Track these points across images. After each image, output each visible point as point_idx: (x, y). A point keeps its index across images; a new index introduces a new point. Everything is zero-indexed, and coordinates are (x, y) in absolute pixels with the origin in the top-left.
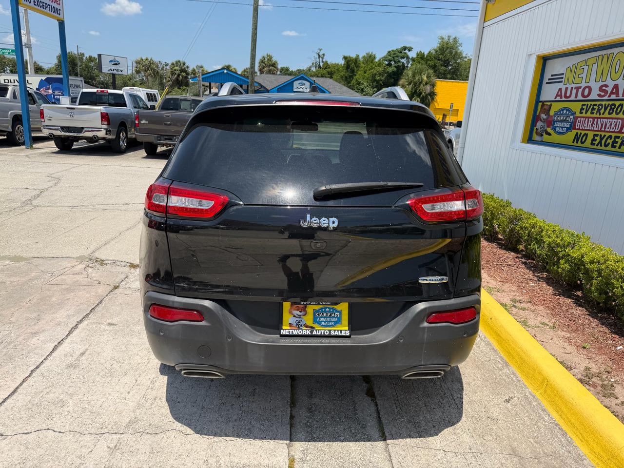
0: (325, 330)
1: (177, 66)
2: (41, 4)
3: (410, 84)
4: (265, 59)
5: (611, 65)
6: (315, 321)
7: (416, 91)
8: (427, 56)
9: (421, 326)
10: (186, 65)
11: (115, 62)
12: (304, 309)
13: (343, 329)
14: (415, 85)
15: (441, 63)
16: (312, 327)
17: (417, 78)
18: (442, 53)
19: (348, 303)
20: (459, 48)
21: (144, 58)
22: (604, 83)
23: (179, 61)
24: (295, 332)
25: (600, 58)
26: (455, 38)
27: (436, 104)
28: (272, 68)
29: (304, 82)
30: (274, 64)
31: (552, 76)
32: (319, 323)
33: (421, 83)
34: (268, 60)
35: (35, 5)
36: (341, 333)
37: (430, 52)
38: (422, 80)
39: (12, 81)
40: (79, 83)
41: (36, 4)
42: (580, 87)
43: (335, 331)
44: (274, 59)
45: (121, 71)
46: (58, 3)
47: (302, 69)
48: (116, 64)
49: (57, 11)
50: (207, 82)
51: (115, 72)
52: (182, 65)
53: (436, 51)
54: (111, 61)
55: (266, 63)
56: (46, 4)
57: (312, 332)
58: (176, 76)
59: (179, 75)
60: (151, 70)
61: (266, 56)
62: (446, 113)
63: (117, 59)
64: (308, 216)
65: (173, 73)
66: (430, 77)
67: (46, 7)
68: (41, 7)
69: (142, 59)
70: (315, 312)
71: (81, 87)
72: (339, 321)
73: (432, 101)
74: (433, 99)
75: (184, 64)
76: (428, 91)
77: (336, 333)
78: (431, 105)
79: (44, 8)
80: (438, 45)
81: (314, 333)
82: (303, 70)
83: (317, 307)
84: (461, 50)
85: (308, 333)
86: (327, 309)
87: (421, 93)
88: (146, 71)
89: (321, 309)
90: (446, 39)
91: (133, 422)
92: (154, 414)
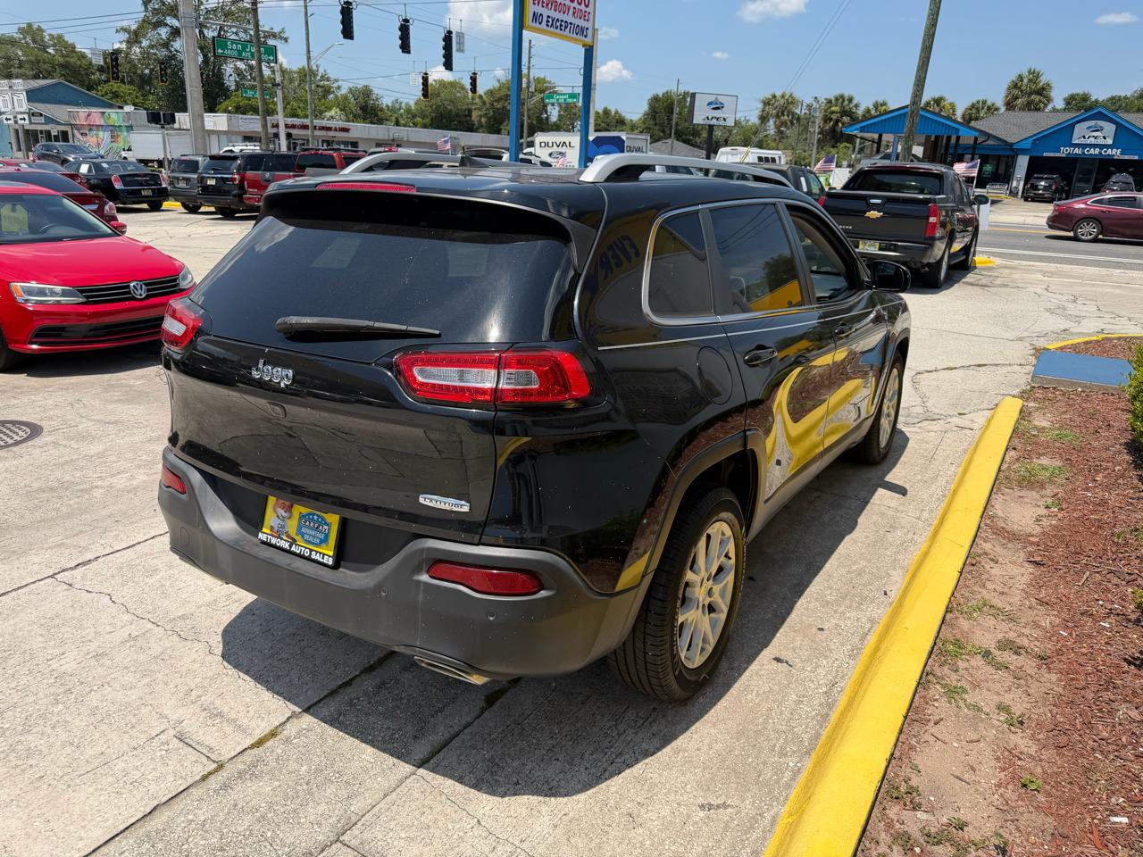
0: (306, 548)
1: (836, 106)
2: (558, 24)
4: (1022, 80)
6: (299, 532)
9: (416, 578)
10: (855, 102)
11: (716, 104)
12: (289, 509)
13: (327, 554)
16: (293, 539)
19: (338, 516)
21: (778, 94)
23: (842, 97)
24: (274, 541)
28: (1036, 98)
29: (1101, 123)
30: (1043, 89)
32: (303, 535)
34: (1030, 81)
35: (548, 25)
36: (323, 558)
39: (550, 145)
40: (641, 144)
41: (550, 24)
43: (317, 552)
44: (1043, 80)
45: (725, 120)
46: (587, 18)
47: (1123, 95)
48: (718, 108)
49: (582, 31)
50: (876, 133)
51: (714, 122)
52: (846, 102)
54: (710, 104)
55: (1024, 88)
56: (566, 22)
57: (290, 546)
58: (832, 123)
59: (837, 121)
60: (788, 116)
61: (1025, 73)
63: (721, 99)
64: (262, 361)
65: (827, 119)
67: (566, 27)
68: (557, 28)
69: (774, 97)
70: (302, 516)
71: (644, 150)
72: (325, 541)
75: (850, 100)
77: (318, 557)
79: (561, 30)
81: (293, 549)
82: (1126, 98)
83: (305, 510)
85: (286, 546)
86: (316, 517)
88: (777, 116)
89: (309, 514)
91: (183, 617)
92: (212, 618)
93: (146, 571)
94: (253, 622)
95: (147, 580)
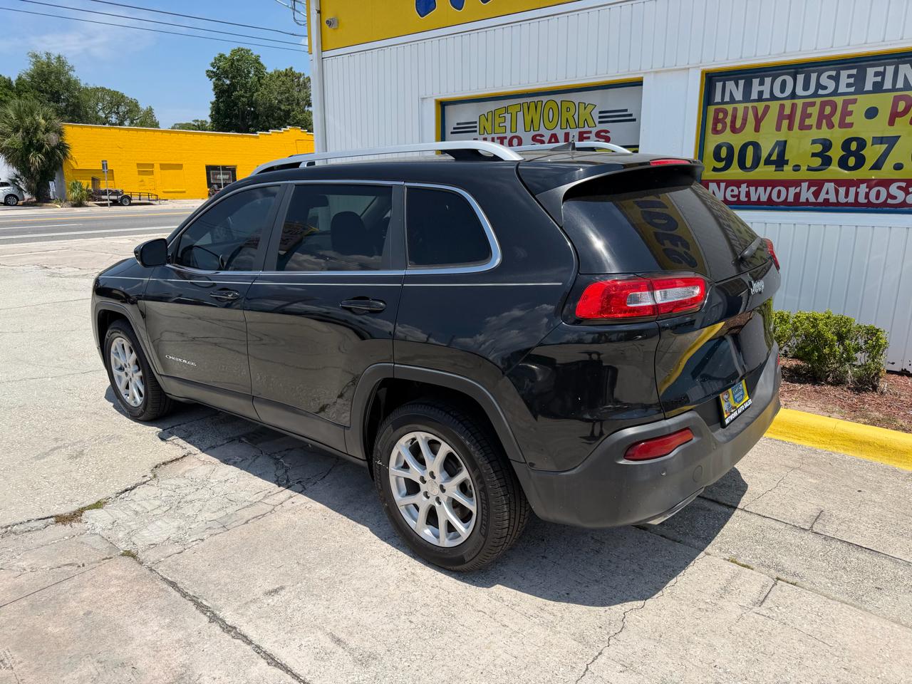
3: (18, 131)
5: (542, 114)
7: (31, 142)
8: (17, 84)
14: (28, 134)
15: (48, 96)
17: (28, 121)
18: (46, 81)
20: (71, 73)
22: (537, 133)
25: (525, 106)
26: (59, 57)
27: (73, 163)
31: (458, 124)
33: (37, 129)
37: (20, 78)
38: (38, 125)
42: (506, 138)
53: (32, 77)
62: (96, 176)
66: (50, 119)
73: (65, 159)
74: (65, 155)
76: (54, 143)
78: (64, 166)
80: (32, 67)
84: (75, 76)
87: (42, 146)
90: (44, 58)
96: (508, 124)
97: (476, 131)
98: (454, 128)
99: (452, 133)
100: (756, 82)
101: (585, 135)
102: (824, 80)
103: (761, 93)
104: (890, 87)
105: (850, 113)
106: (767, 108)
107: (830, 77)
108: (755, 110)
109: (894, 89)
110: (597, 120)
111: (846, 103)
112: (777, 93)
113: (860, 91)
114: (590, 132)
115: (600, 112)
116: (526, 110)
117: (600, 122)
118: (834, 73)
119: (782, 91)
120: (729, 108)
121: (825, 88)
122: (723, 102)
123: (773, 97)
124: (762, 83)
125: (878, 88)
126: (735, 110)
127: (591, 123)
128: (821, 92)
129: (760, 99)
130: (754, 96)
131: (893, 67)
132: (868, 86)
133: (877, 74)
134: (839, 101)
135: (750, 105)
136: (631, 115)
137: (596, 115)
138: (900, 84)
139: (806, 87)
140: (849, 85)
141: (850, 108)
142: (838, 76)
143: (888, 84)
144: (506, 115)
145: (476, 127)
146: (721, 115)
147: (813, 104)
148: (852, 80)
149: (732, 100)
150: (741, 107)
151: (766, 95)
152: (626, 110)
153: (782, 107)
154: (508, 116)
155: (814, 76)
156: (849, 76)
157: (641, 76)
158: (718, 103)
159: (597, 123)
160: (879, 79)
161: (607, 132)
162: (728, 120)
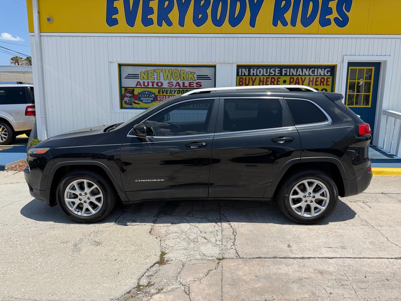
5: (172, 74)
22: (170, 81)
25: (164, 70)
31: (128, 74)
42: (155, 82)
91: (364, 225)
92: (355, 222)
93: (374, 244)
94: (344, 217)
95: (374, 240)
96: (155, 76)
97: (139, 78)
98: (126, 76)
99: (125, 78)
100: (252, 70)
101: (191, 84)
102: (271, 71)
103: (253, 73)
104: (289, 75)
105: (279, 81)
106: (256, 78)
107: (273, 70)
108: (252, 79)
109: (290, 75)
110: (196, 78)
111: (278, 78)
112: (258, 74)
113: (281, 75)
114: (194, 82)
115: (197, 76)
116: (164, 72)
117: (197, 79)
118: (274, 69)
119: (260, 73)
120: (244, 77)
121: (272, 73)
122: (242, 75)
123: (257, 75)
124: (254, 70)
125: (286, 75)
126: (246, 78)
127: (194, 79)
128: (271, 74)
129: (253, 75)
130: (252, 74)
131: (289, 69)
132: (283, 74)
133: (285, 71)
134: (276, 77)
135: (250, 77)
136: (209, 77)
137: (196, 77)
138: (291, 74)
139: (267, 73)
140: (278, 73)
141: (279, 80)
142: (275, 70)
143: (288, 74)
144: (154, 73)
145: (139, 76)
146: (241, 80)
147: (269, 78)
148: (279, 72)
149: (245, 75)
150: (247, 77)
151: (255, 74)
152: (208, 76)
153: (260, 78)
154: (155, 74)
155: (269, 70)
156: (278, 71)
157: (216, 64)
158: (240, 76)
159: (196, 79)
160: (286, 72)
161: (200, 83)
162: (244, 81)
